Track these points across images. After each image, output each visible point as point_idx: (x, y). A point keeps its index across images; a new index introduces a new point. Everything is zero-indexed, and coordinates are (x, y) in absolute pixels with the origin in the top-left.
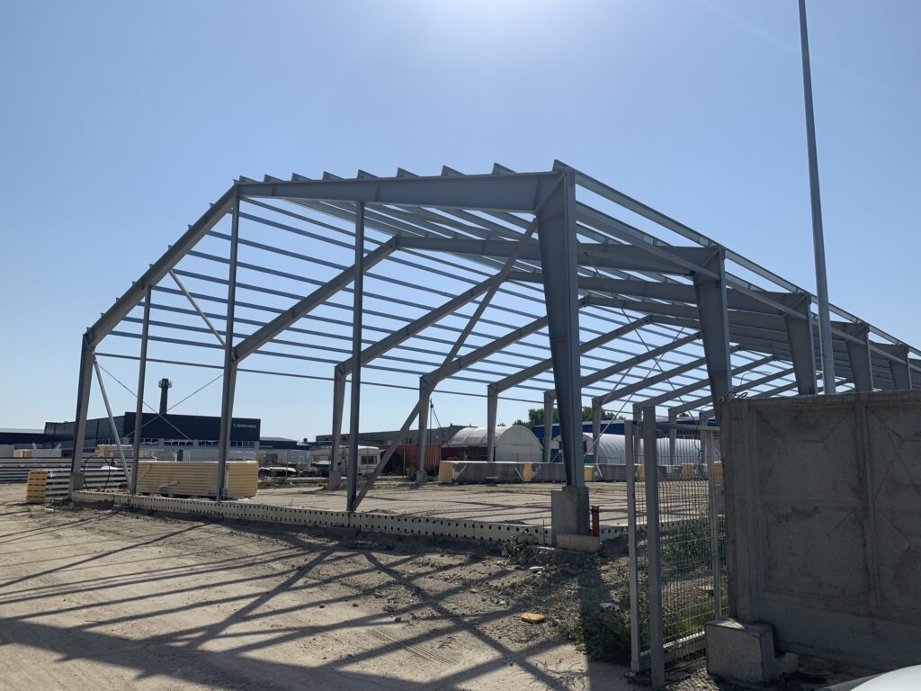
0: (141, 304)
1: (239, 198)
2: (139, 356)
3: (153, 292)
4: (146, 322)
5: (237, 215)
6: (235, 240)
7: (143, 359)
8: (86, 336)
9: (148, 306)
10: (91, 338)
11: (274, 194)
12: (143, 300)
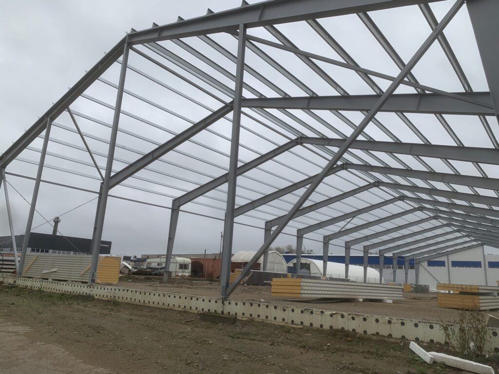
2: (36, 177)
7: (38, 180)
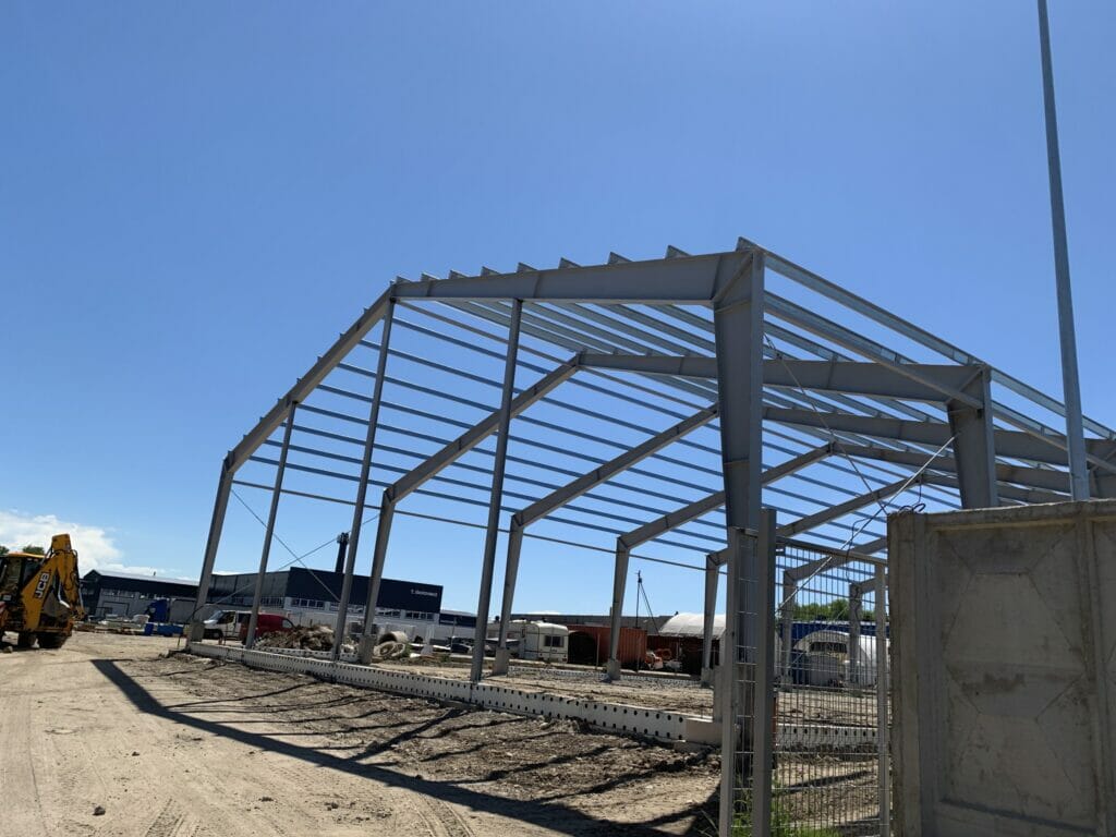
0: (283, 425)
1: (393, 301)
3: (298, 411)
4: (286, 446)
5: (390, 320)
6: (385, 350)
7: (278, 490)
8: (226, 461)
9: (290, 427)
10: (230, 463)
11: (429, 295)
12: (286, 421)
